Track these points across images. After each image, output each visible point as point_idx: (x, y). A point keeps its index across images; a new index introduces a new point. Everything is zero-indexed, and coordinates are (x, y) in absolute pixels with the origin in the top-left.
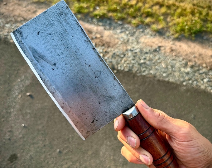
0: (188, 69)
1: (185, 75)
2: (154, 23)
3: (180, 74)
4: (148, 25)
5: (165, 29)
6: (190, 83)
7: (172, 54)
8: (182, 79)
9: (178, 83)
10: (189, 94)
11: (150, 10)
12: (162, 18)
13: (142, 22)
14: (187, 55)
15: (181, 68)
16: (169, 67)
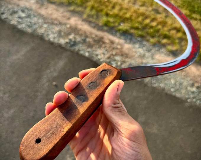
0: (194, 89)
1: (190, 93)
2: (169, 44)
3: (186, 92)
4: (164, 45)
5: (179, 51)
6: (193, 101)
7: (182, 73)
8: (187, 96)
9: (183, 99)
10: (191, 110)
11: (167, 33)
12: (177, 41)
13: (159, 42)
14: (195, 76)
15: (188, 87)
16: (177, 84)
